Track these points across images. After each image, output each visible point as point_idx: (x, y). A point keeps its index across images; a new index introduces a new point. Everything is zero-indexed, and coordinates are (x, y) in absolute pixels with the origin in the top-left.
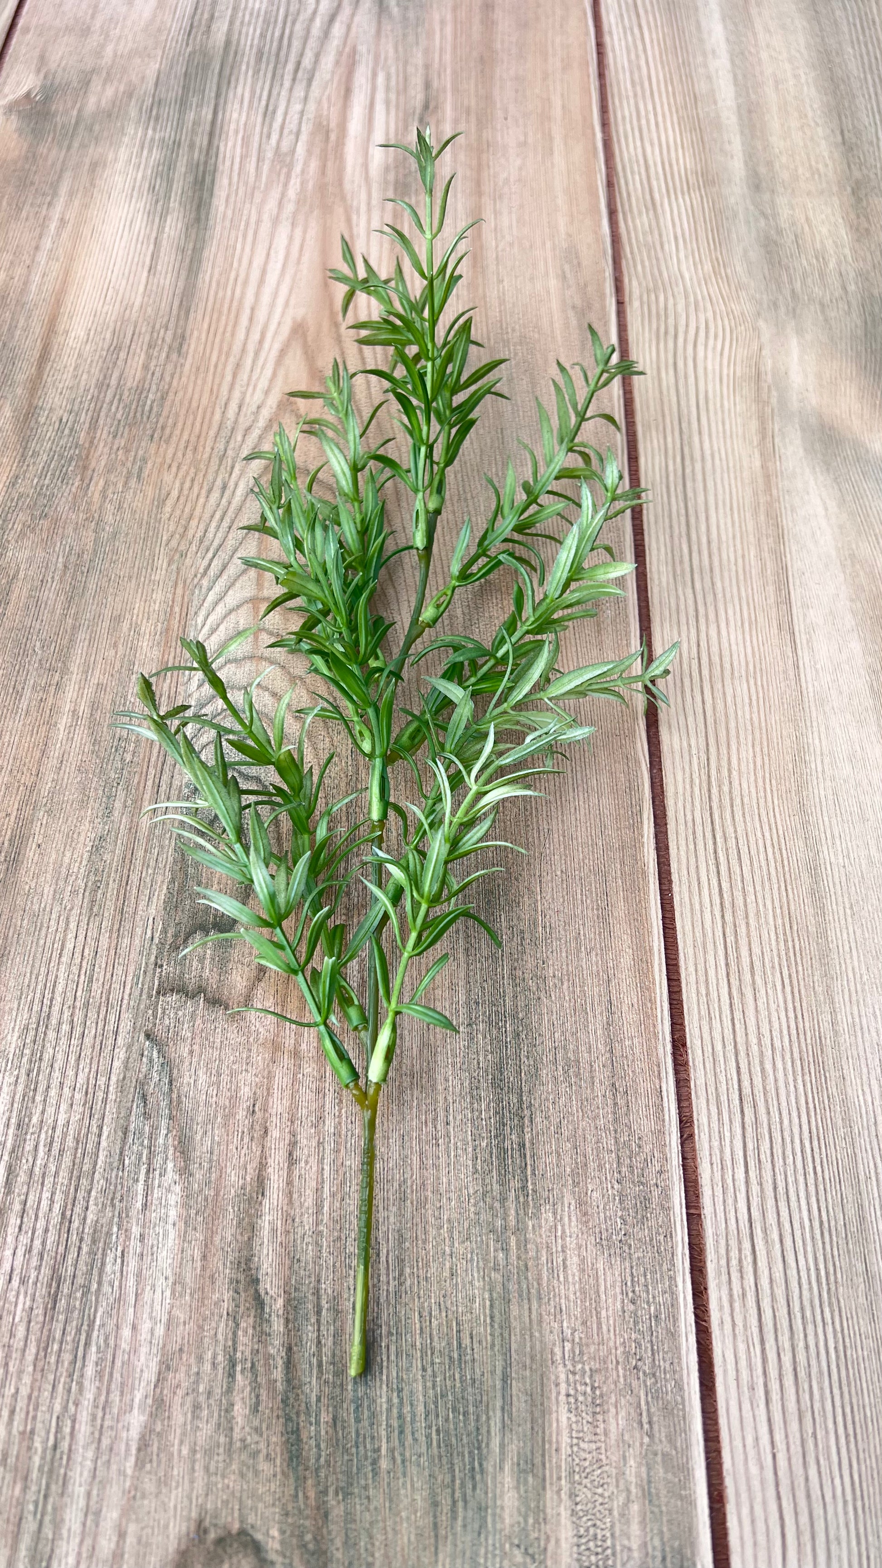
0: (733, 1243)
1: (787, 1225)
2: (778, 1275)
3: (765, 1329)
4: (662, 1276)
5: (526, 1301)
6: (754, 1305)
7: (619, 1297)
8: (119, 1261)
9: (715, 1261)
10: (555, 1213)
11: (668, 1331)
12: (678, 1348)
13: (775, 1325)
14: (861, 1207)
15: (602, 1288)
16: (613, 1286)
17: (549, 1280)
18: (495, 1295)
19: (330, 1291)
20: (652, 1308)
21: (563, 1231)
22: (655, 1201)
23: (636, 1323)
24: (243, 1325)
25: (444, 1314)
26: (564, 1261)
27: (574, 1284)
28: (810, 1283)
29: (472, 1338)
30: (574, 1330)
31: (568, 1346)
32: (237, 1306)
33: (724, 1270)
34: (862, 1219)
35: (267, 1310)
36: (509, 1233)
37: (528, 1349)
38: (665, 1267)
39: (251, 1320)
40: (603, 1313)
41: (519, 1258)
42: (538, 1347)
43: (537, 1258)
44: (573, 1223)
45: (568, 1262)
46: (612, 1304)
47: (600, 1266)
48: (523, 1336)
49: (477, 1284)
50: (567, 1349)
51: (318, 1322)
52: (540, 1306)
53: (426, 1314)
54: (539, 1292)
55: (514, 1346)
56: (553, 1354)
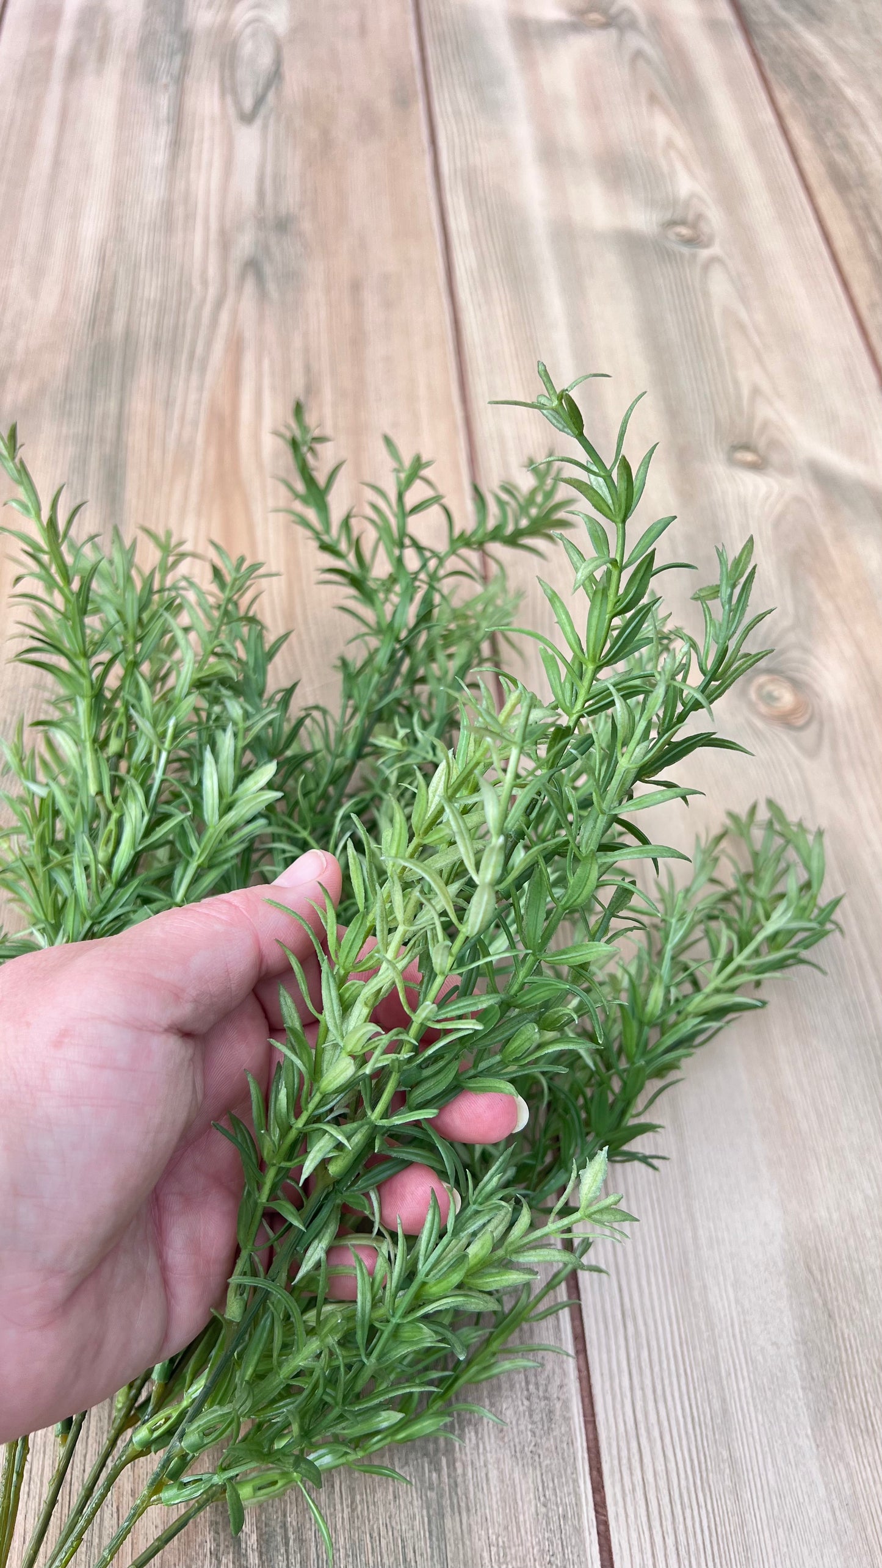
0: (623, 1445)
1: (666, 1424)
2: (660, 1468)
3: (652, 1517)
4: (567, 1482)
5: (457, 1514)
6: (642, 1497)
7: (533, 1502)
9: (609, 1461)
10: (476, 1433)
11: (575, 1528)
12: (583, 1542)
13: (660, 1513)
14: (724, 1400)
15: (519, 1496)
16: (528, 1492)
17: (475, 1493)
18: (431, 1512)
19: (294, 1523)
20: (560, 1509)
21: (485, 1448)
22: (558, 1413)
23: (548, 1524)
24: (224, 1561)
25: (390, 1533)
26: (487, 1475)
27: (496, 1494)
28: (686, 1472)
29: (414, 1552)
30: (498, 1536)
31: (494, 1549)
32: (218, 1545)
33: (616, 1469)
34: (725, 1411)
35: (243, 1546)
36: (440, 1454)
37: (461, 1556)
38: (569, 1472)
39: (231, 1556)
40: (521, 1518)
41: (449, 1476)
42: (469, 1555)
43: (464, 1474)
44: (492, 1441)
45: (490, 1475)
46: (528, 1509)
47: (516, 1475)
48: (456, 1545)
49: (415, 1503)
50: (493, 1553)
51: (287, 1551)
52: (469, 1518)
53: (375, 1534)
54: (467, 1505)
55: (449, 1554)
56: (481, 1558)
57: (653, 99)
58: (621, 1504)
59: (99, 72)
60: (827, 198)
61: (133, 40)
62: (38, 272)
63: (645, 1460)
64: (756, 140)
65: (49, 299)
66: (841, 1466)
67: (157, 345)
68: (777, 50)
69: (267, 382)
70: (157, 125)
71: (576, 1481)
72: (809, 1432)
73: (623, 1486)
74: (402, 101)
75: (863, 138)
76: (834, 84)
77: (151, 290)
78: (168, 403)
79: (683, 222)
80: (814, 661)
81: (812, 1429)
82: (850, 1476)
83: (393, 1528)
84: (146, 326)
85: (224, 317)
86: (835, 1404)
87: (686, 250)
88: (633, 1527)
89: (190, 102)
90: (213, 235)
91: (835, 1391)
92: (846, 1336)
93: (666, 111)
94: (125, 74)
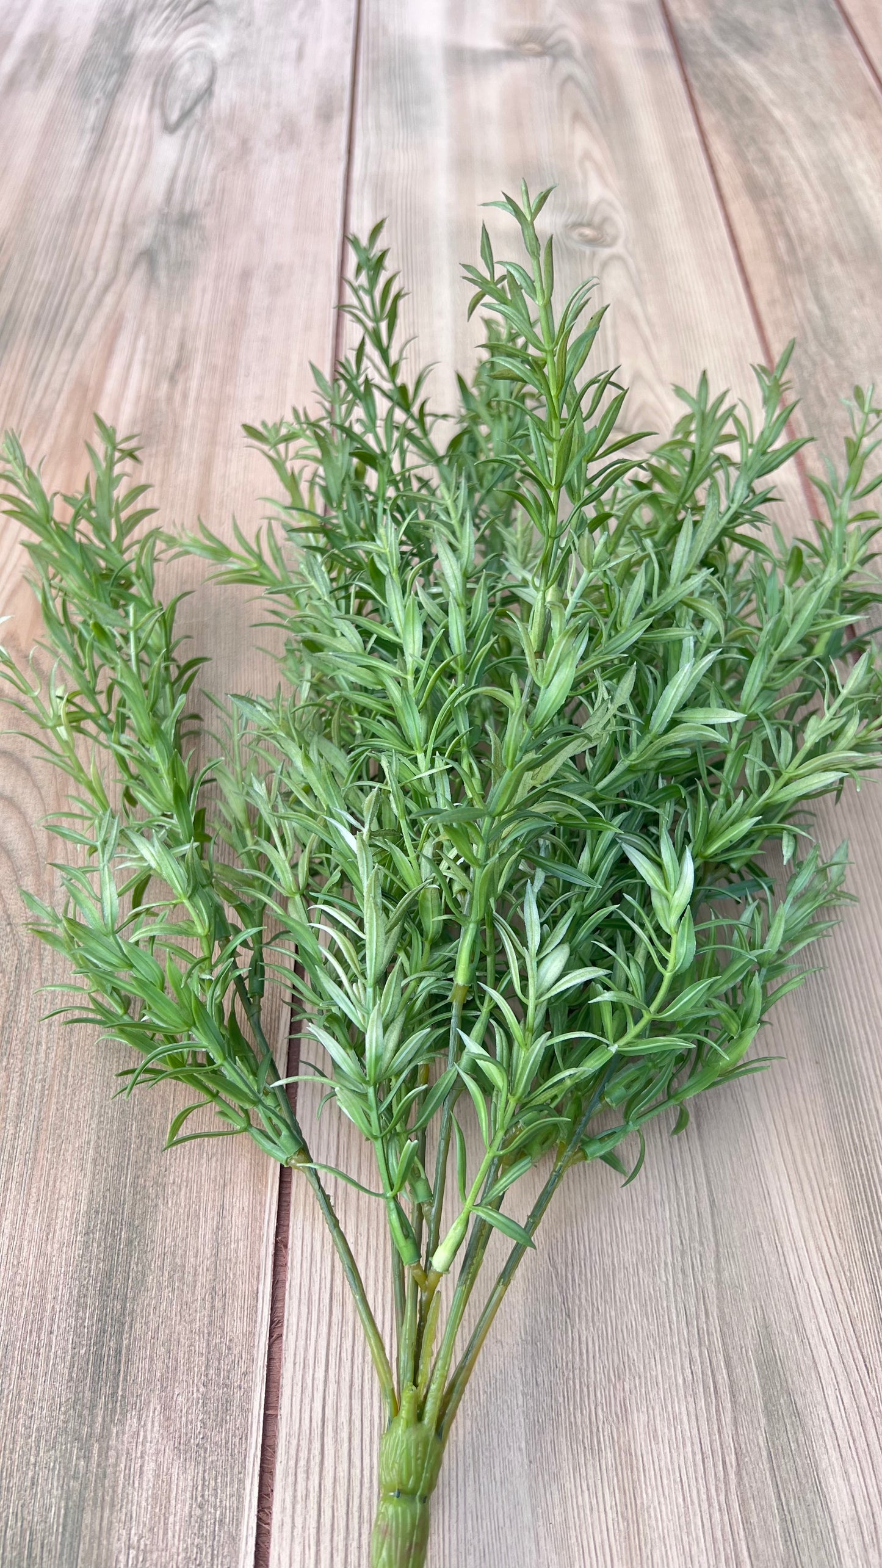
0: (304, 1444)
1: (357, 1423)
2: (342, 1474)
3: (322, 1530)
4: (232, 1481)
5: (99, 1509)
6: (316, 1507)
7: (188, 1502)
9: (284, 1462)
10: (139, 1419)
11: (230, 1535)
13: (333, 1525)
15: (174, 1494)
16: (184, 1491)
17: (124, 1487)
18: (70, 1504)
20: (218, 1512)
21: (145, 1437)
22: (236, 1403)
23: (200, 1528)
25: (19, 1524)
26: (141, 1466)
27: (147, 1490)
28: (371, 1481)
29: (42, 1547)
30: (141, 1537)
31: (133, 1553)
33: (291, 1471)
36: (93, 1440)
37: (94, 1557)
38: (236, 1470)
40: (171, 1519)
41: (98, 1465)
42: (104, 1555)
43: (116, 1465)
44: (156, 1428)
45: (145, 1468)
46: (180, 1509)
47: (175, 1471)
48: (91, 1543)
49: (55, 1492)
50: (131, 1556)
52: (111, 1514)
54: (113, 1500)
55: (81, 1554)
56: (117, 1561)
57: (576, 117)
58: (289, 1512)
59: (36, 88)
60: (741, 207)
61: (75, 61)
63: (326, 1464)
64: (675, 153)
66: (555, 1487)
67: (37, 321)
68: (709, 76)
69: (138, 357)
70: (82, 132)
71: (241, 1481)
72: (523, 1445)
73: (295, 1490)
74: (325, 115)
75: (785, 153)
76: (764, 106)
77: (42, 274)
78: (36, 374)
79: (589, 225)
81: (527, 1442)
82: (564, 1499)
83: (23, 1519)
84: (31, 306)
85: (109, 299)
86: (558, 1414)
87: (588, 250)
88: (298, 1540)
89: (117, 115)
90: (114, 228)
91: (561, 1400)
92: (584, 1339)
93: (589, 129)
94: (60, 91)
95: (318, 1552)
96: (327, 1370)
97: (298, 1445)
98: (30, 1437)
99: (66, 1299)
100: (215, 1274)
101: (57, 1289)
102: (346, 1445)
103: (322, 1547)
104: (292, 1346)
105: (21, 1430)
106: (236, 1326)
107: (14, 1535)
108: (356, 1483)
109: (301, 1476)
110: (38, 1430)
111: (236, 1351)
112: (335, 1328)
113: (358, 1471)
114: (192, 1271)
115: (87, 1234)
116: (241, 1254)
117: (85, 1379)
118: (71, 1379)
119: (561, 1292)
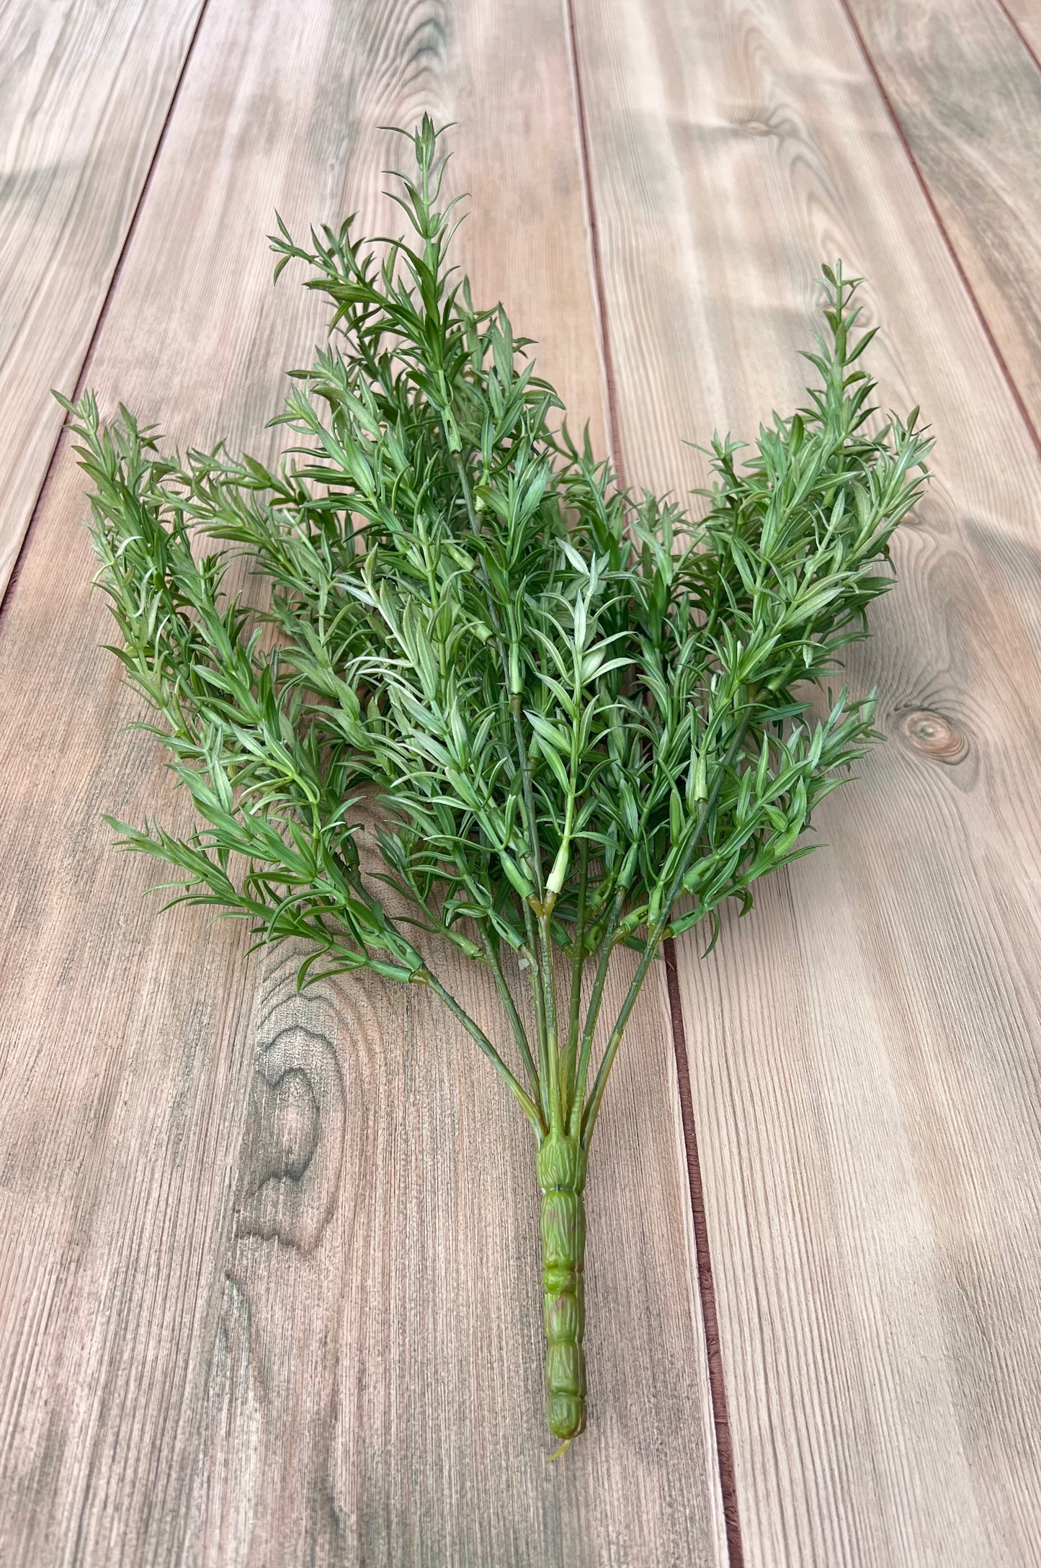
0: (757, 1448)
1: (804, 1430)
2: (798, 1475)
3: (787, 1525)
4: (695, 1482)
5: (575, 1508)
6: (777, 1503)
7: (658, 1501)
8: (205, 1485)
9: (742, 1465)
10: (598, 1426)
11: (702, 1531)
12: (711, 1547)
13: (796, 1520)
14: (867, 1411)
15: (643, 1495)
16: (652, 1491)
17: (595, 1488)
18: (547, 1504)
19: (398, 1506)
20: (688, 1510)
21: (607, 1443)
22: (687, 1411)
23: (673, 1525)
24: (320, 1541)
25: (502, 1523)
26: (608, 1470)
27: (618, 1491)
28: (825, 1482)
29: (527, 1545)
30: (619, 1534)
31: (613, 1548)
32: (315, 1524)
33: (750, 1473)
34: (868, 1422)
35: (342, 1526)
37: (578, 1553)
38: (697, 1473)
39: (327, 1536)
40: (644, 1517)
41: (568, 1469)
42: (587, 1551)
43: (584, 1468)
44: (616, 1435)
45: (612, 1471)
46: (651, 1508)
47: (640, 1473)
48: (573, 1540)
49: (531, 1494)
50: (612, 1552)
51: (389, 1535)
52: (588, 1512)
53: (485, 1524)
54: (586, 1499)
55: (565, 1551)
56: (600, 1556)
57: (812, 197)
58: (753, 1510)
59: (268, 152)
60: (986, 290)
61: (302, 125)
62: (197, 321)
63: (781, 1467)
64: (914, 236)
65: (208, 343)
66: (996, 1488)
68: (937, 161)
70: (322, 201)
71: (704, 1483)
72: (961, 1450)
73: (756, 1491)
74: (563, 189)
75: (1022, 239)
76: (995, 193)
80: (969, 702)
81: (964, 1448)
82: (1006, 1499)
83: (504, 1519)
86: (989, 1422)
88: (766, 1534)
89: (354, 183)
91: (989, 1409)
92: (1001, 1354)
93: (826, 210)
94: (292, 156)
95: (786, 1546)
96: (767, 1383)
97: (752, 1450)
98: (497, 1443)
99: (509, 1318)
100: (647, 1296)
101: (499, 1309)
102: (796, 1449)
103: (790, 1541)
104: (731, 1360)
105: (488, 1436)
106: (676, 1344)
107: (498, 1534)
108: (812, 1484)
109: (760, 1479)
110: (504, 1436)
111: (679, 1364)
112: (767, 1344)
113: (812, 1472)
114: (624, 1292)
115: (518, 1258)
116: (668, 1276)
117: (540, 1390)
118: (527, 1391)
119: (974, 1312)
